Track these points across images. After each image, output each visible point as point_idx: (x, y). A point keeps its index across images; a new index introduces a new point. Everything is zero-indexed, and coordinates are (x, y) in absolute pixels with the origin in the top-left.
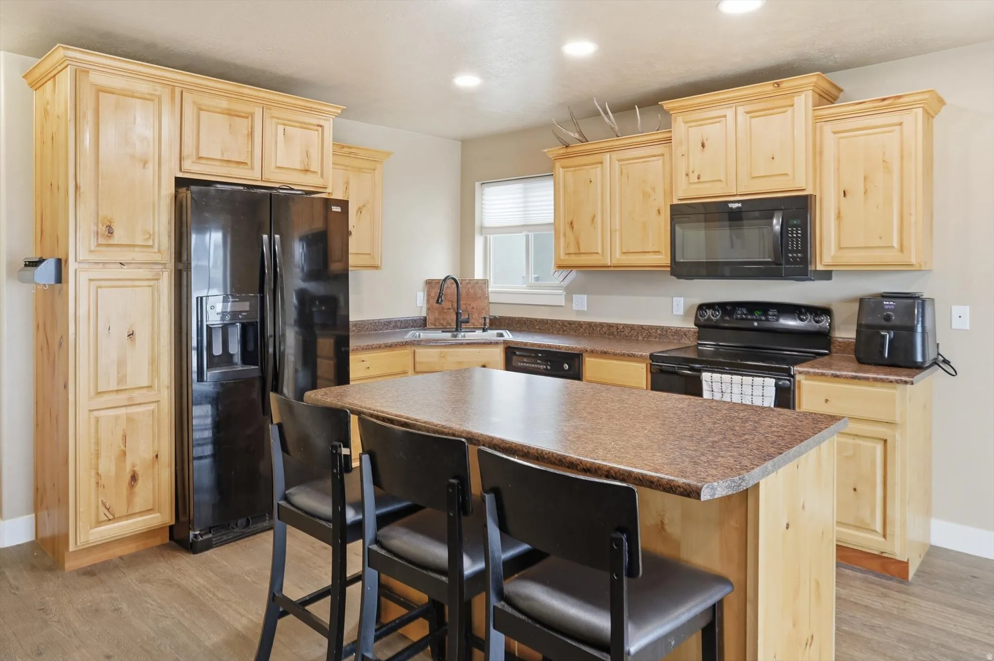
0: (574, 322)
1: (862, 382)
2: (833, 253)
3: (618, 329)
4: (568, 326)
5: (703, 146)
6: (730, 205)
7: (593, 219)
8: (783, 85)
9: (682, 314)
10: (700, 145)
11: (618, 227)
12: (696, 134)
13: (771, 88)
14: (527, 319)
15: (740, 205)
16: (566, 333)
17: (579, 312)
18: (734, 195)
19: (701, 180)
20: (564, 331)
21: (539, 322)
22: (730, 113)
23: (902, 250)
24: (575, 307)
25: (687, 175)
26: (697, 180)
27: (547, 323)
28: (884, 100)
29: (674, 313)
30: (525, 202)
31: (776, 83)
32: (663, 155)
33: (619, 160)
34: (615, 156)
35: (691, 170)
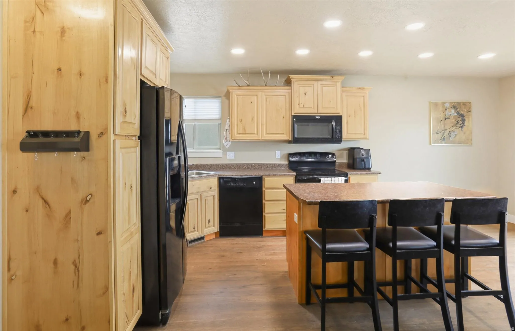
0: (229, 164)
1: (368, 175)
2: (346, 135)
3: (252, 166)
4: (226, 166)
5: (305, 94)
6: (316, 117)
7: (253, 119)
8: (334, 78)
9: (280, 158)
10: (304, 94)
11: (265, 123)
12: (302, 90)
13: (330, 78)
14: (202, 164)
15: (319, 117)
16: (224, 169)
17: (230, 160)
18: (316, 113)
19: (305, 107)
20: (224, 168)
21: (209, 165)
22: (315, 84)
23: (364, 134)
24: (228, 158)
25: (299, 104)
26: (303, 107)
27: (214, 166)
28: (360, 88)
29: (276, 158)
30: (195, 108)
31: (332, 77)
32: (285, 95)
33: (265, 95)
34: (263, 93)
35: (300, 103)
